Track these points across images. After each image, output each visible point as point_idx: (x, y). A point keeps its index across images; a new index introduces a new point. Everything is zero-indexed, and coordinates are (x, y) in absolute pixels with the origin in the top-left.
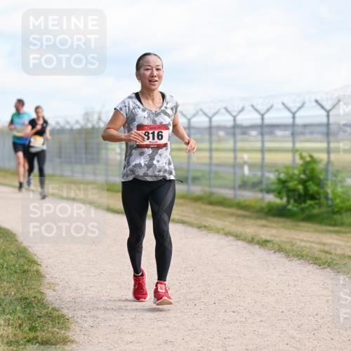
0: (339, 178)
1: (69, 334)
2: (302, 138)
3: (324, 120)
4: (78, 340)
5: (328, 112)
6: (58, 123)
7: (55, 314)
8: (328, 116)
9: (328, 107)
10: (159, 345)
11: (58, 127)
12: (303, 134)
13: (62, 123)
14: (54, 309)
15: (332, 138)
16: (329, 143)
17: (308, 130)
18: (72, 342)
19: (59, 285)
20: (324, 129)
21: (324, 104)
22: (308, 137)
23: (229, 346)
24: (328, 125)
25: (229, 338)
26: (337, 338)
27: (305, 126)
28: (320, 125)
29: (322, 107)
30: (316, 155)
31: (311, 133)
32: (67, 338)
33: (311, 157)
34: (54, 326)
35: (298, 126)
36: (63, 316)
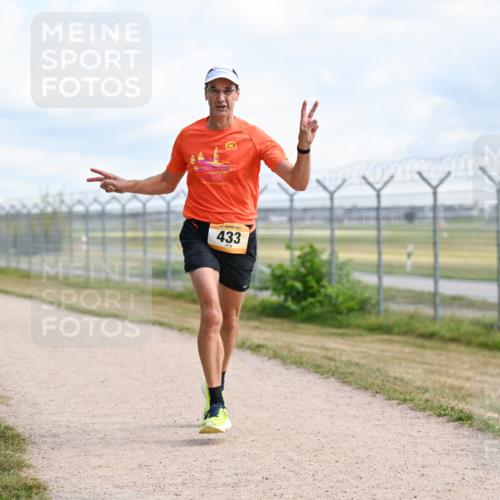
0: (345, 272)
1: (26, 457)
2: (301, 224)
3: (327, 203)
4: (35, 465)
5: (332, 194)
6: (13, 207)
7: (9, 433)
8: (332, 199)
9: (332, 188)
10: (132, 469)
11: (13, 211)
12: (302, 219)
13: (18, 206)
14: (7, 428)
15: (336, 225)
16: (332, 230)
17: (308, 215)
18: (29, 466)
19: (12, 398)
20: (327, 214)
21: (327, 184)
22: (308, 223)
23: (216, 470)
24: (331, 209)
25: (215, 461)
26: (342, 460)
27: (305, 210)
28: (323, 209)
29: (325, 188)
30: (317, 246)
31: (312, 219)
32: (23, 462)
33: (311, 247)
34: (7, 449)
35: (297, 210)
36: (18, 436)
